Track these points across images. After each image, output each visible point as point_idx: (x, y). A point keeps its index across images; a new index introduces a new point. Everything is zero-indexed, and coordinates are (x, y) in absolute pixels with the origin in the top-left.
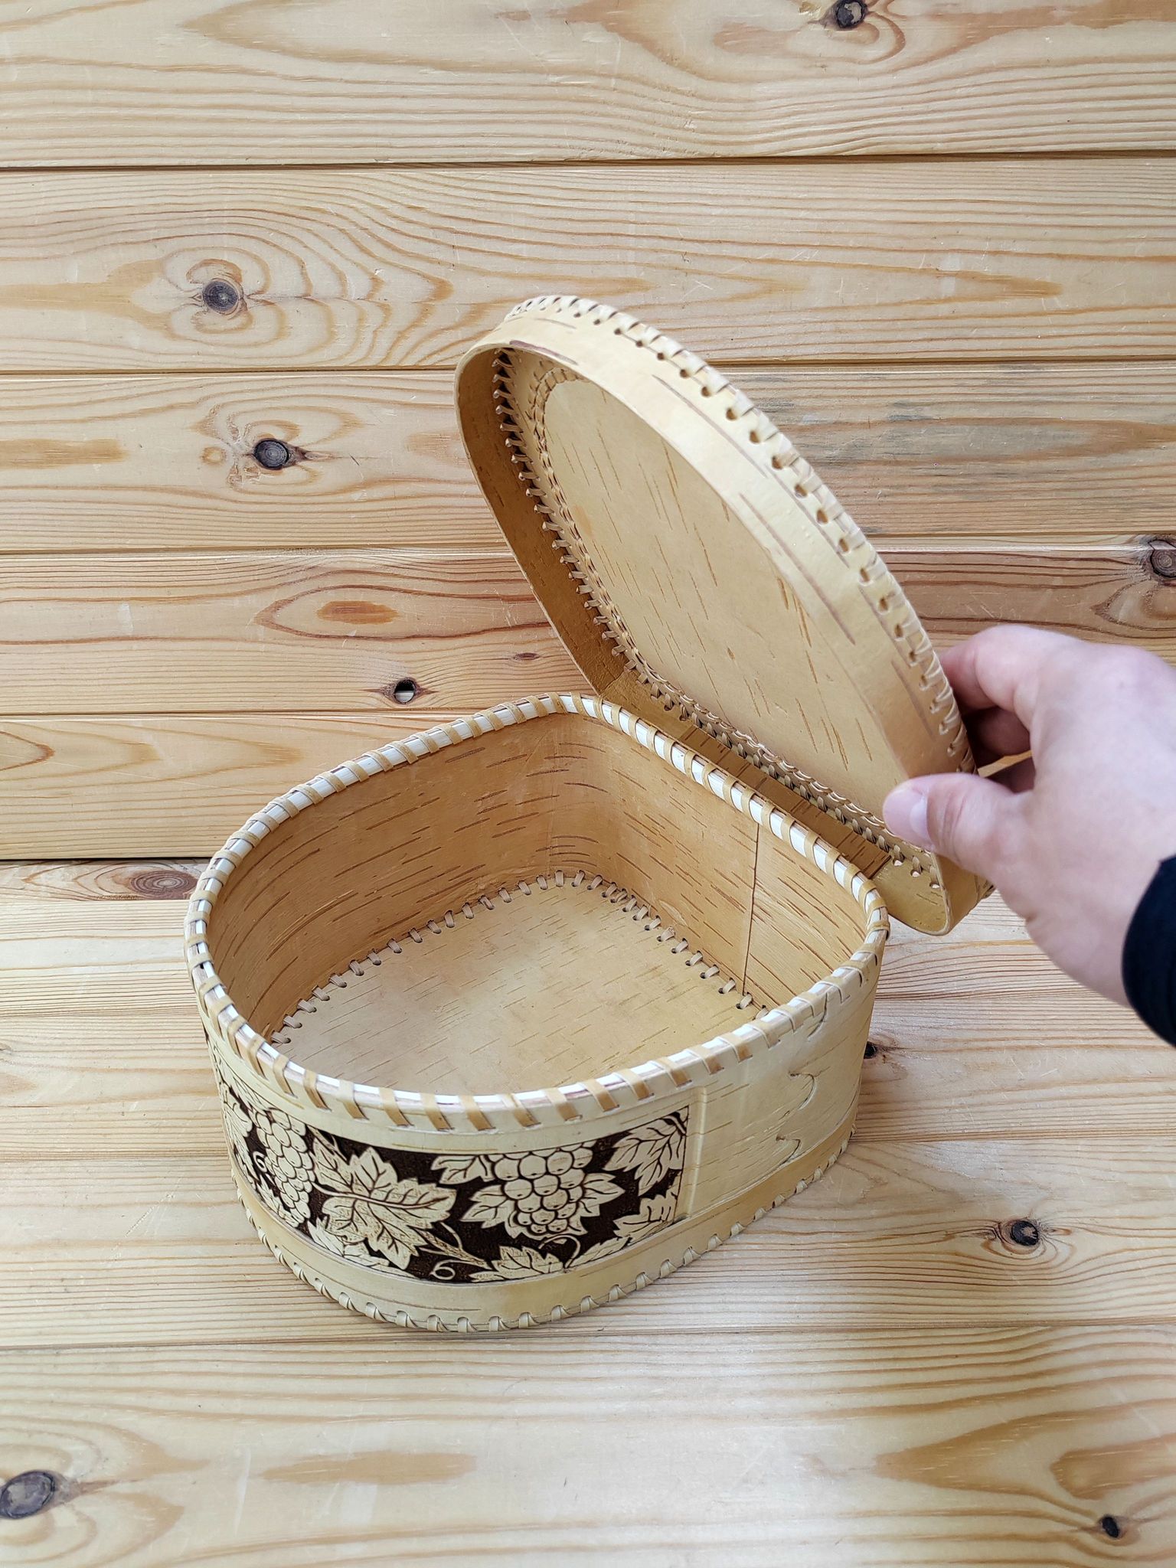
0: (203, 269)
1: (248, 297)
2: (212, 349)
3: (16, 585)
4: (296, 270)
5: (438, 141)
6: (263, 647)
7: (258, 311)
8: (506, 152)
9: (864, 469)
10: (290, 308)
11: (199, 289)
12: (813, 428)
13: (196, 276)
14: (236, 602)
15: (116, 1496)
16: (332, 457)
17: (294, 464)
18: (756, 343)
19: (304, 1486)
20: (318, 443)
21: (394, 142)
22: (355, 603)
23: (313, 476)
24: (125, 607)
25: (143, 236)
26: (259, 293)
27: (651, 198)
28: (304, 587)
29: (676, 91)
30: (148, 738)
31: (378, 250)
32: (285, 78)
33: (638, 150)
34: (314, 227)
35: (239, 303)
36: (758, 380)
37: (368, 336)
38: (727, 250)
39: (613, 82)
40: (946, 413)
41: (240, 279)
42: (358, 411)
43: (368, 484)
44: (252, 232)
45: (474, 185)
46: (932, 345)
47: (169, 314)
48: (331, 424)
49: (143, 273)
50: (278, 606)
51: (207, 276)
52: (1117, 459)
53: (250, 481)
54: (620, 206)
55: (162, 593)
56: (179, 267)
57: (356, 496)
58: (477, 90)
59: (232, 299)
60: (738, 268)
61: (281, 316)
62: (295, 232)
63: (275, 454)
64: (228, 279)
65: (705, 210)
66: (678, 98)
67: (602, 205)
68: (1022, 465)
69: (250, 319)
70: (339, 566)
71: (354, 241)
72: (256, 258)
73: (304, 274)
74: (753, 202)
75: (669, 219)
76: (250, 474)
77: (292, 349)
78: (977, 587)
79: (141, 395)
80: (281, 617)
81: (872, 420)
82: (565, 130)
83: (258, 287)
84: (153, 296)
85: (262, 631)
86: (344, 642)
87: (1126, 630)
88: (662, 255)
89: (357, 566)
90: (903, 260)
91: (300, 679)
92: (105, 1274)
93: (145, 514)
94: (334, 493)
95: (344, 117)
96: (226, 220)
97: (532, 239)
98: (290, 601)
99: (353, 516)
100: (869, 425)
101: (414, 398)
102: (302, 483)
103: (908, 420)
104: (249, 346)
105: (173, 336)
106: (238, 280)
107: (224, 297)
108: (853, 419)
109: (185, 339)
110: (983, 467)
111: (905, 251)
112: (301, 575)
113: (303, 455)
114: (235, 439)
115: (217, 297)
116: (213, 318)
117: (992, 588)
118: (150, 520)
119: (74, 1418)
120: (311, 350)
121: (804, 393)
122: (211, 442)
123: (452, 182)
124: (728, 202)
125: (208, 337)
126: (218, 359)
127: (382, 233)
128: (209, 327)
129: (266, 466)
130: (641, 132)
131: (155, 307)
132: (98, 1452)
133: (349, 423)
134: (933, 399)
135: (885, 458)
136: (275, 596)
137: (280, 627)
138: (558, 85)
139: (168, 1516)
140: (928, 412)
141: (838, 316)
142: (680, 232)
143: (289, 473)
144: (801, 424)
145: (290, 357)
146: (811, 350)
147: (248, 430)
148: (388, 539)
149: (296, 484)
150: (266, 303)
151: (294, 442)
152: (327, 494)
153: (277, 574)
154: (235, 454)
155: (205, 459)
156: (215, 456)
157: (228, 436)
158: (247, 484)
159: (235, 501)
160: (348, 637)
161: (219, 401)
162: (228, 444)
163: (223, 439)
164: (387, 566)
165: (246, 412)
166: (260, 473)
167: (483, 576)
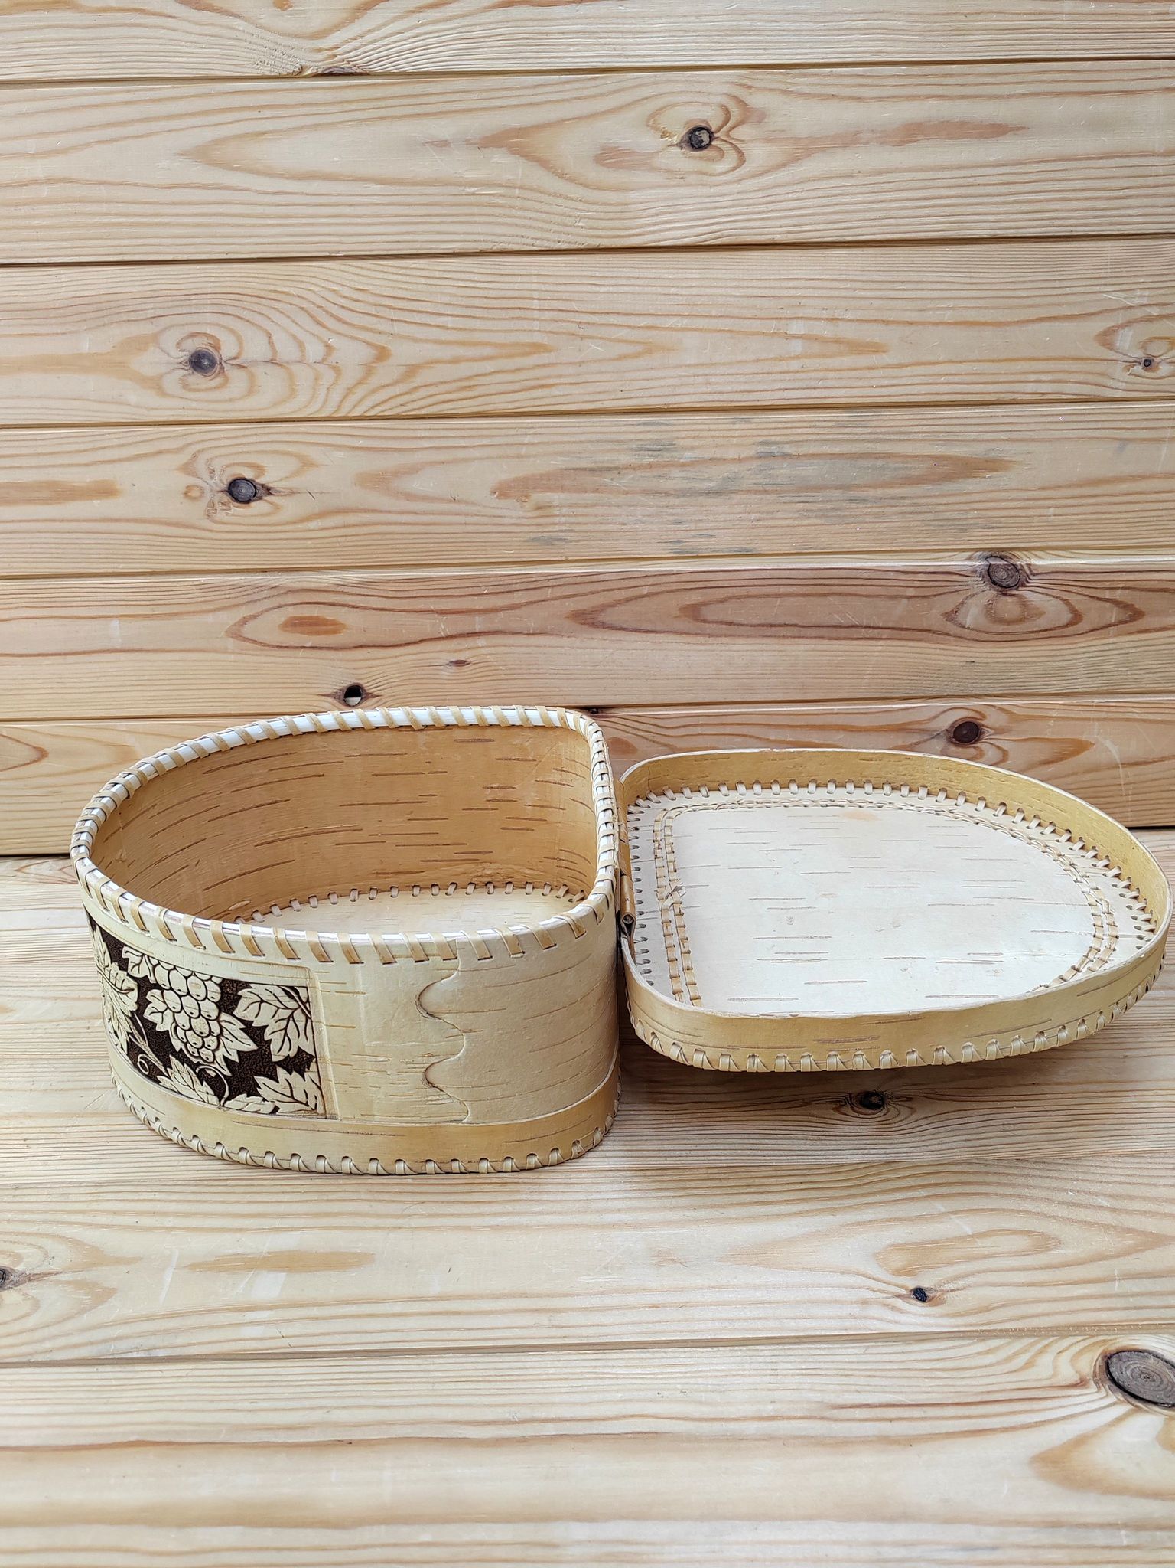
0: (190, 341)
1: (225, 362)
2: (194, 405)
3: (24, 605)
4: (266, 340)
5: (379, 238)
6: (232, 657)
7: (233, 373)
8: (434, 245)
9: (737, 498)
10: (260, 371)
11: (185, 356)
12: (694, 463)
13: (184, 346)
14: (210, 618)
15: (59, 1282)
16: (292, 493)
17: (260, 498)
18: (641, 393)
19: (222, 1274)
20: (281, 480)
21: (344, 239)
22: (311, 617)
23: (277, 508)
24: (115, 623)
25: (142, 315)
26: (235, 358)
27: (550, 280)
28: (268, 604)
29: (567, 198)
30: (130, 741)
31: (331, 323)
32: (258, 192)
33: (538, 242)
34: (279, 306)
35: (218, 367)
36: (645, 424)
37: (323, 392)
38: (612, 319)
39: (517, 192)
40: (803, 450)
41: (219, 348)
42: (312, 453)
43: (322, 515)
44: (230, 310)
45: (408, 272)
46: (786, 394)
47: (161, 377)
48: (293, 464)
49: (141, 344)
50: (245, 621)
51: (193, 345)
52: (949, 487)
53: (223, 513)
54: (526, 286)
55: (147, 611)
56: (170, 340)
57: (312, 525)
58: (410, 199)
59: (213, 363)
60: (623, 333)
61: (252, 377)
62: (264, 311)
63: (245, 490)
64: (211, 349)
65: (594, 288)
66: (569, 203)
67: (512, 286)
68: (871, 493)
69: (227, 379)
70: (298, 586)
71: (312, 317)
72: (233, 332)
73: (271, 343)
74: (633, 281)
75: (565, 296)
76: (224, 508)
77: (260, 404)
78: (842, 598)
79: (136, 443)
80: (248, 630)
81: (742, 456)
82: (480, 229)
83: (233, 354)
84: (149, 362)
85: (231, 643)
86: (301, 653)
87: (973, 634)
88: (560, 324)
89: (313, 586)
90: (756, 325)
91: (263, 685)
92: (63, 1136)
93: (135, 542)
94: (294, 523)
95: (304, 221)
96: (209, 302)
97: (455, 313)
98: (255, 616)
99: (310, 542)
100: (740, 460)
101: (360, 443)
102: (268, 514)
103: (772, 455)
104: (226, 401)
105: (162, 393)
106: (217, 348)
107: (206, 362)
108: (725, 456)
109: (173, 396)
110: (838, 494)
111: (758, 318)
112: (265, 594)
113: (268, 491)
114: (212, 478)
115: (201, 362)
116: (197, 379)
117: (854, 598)
118: (139, 548)
119: (28, 1231)
120: (275, 405)
121: (683, 434)
122: (192, 480)
123: (391, 270)
124: (613, 282)
125: (192, 395)
126: (199, 412)
127: (334, 310)
128: (193, 387)
129: (237, 500)
130: (540, 229)
131: (148, 371)
132: (46, 1254)
133: (307, 464)
134: (791, 438)
135: (755, 487)
136: (244, 612)
137: (247, 640)
138: (474, 194)
139: (102, 1294)
140: (787, 449)
141: (707, 371)
142: (575, 306)
143: (256, 506)
144: (682, 460)
145: (259, 410)
146: (687, 399)
147: (223, 471)
148: (338, 562)
149: (262, 515)
150: (240, 366)
151: (260, 480)
152: (287, 523)
153: (245, 593)
154: (211, 491)
155: (186, 494)
156: (195, 493)
157: (206, 476)
158: (221, 516)
159: (211, 531)
160: (304, 647)
161: (198, 447)
162: (206, 482)
163: (202, 479)
164: (338, 585)
165: (221, 456)
166: (232, 507)
167: (419, 593)
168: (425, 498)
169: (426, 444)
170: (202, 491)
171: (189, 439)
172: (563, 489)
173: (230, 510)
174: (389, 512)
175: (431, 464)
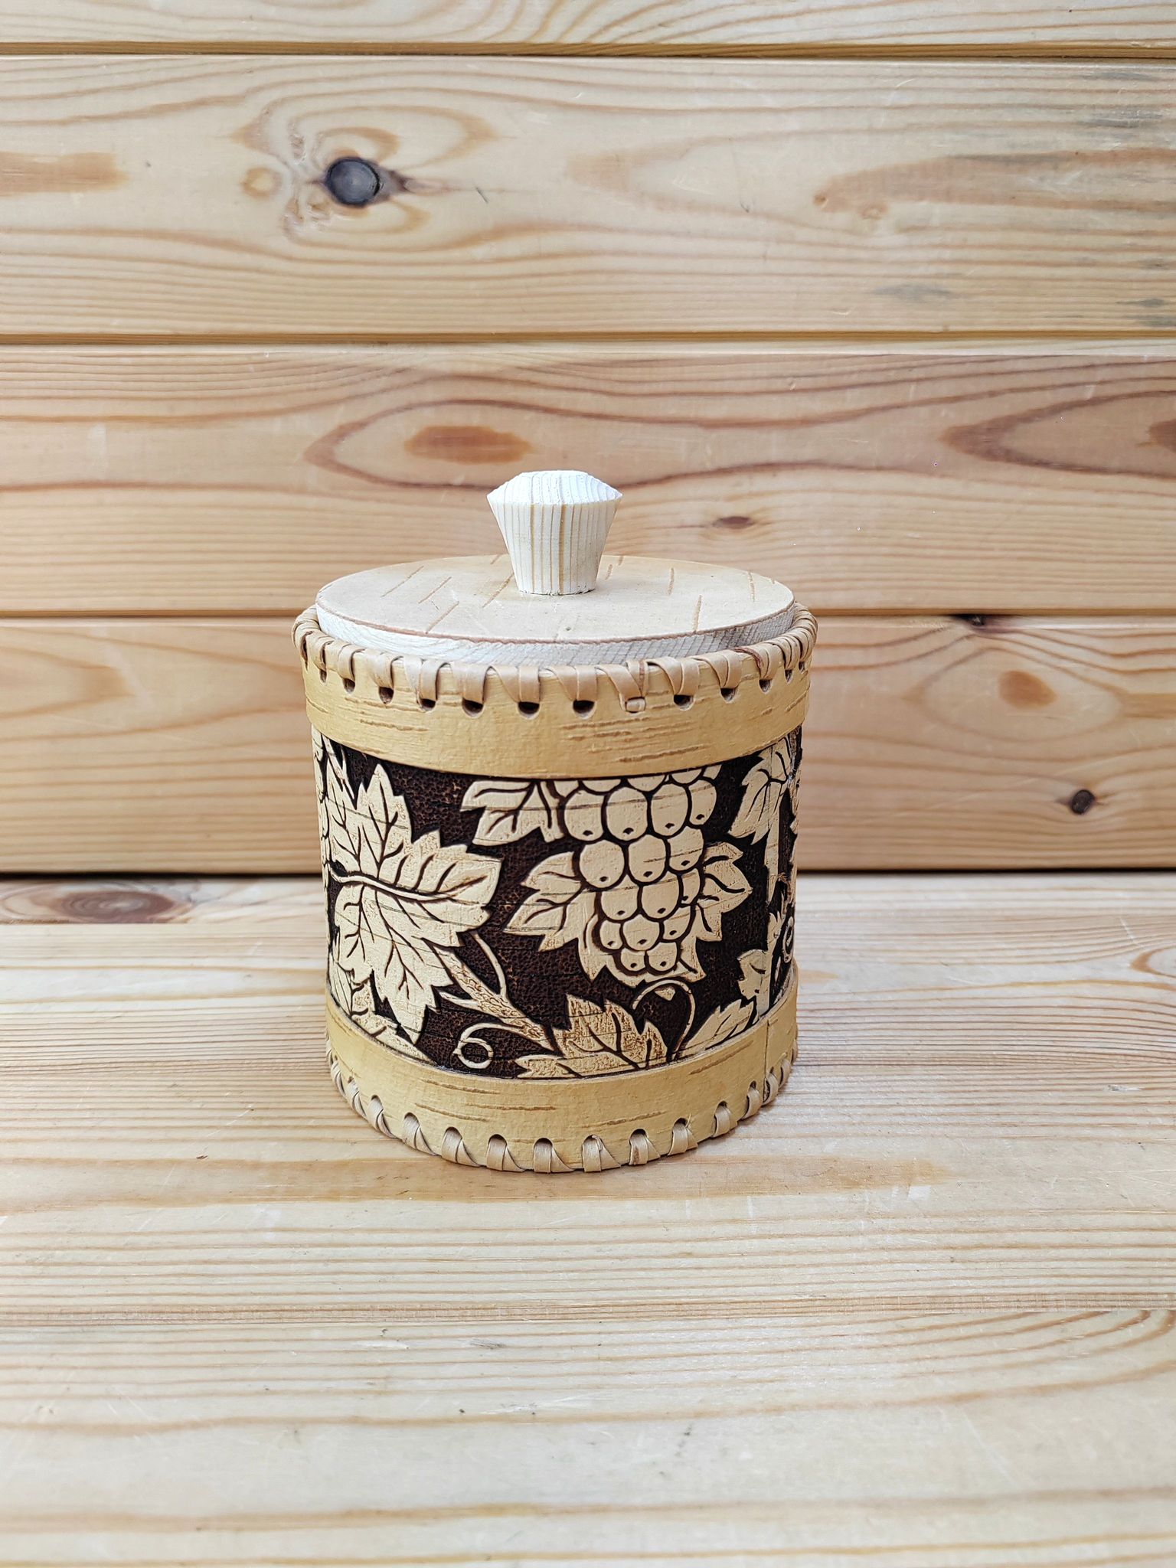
2: (273, 11)
6: (312, 501)
14: (277, 426)
16: (446, 189)
17: (386, 198)
20: (426, 164)
22: (466, 429)
23: (416, 218)
24: (98, 432)
28: (386, 401)
30: (113, 657)
42: (489, 113)
43: (499, 233)
48: (449, 134)
50: (342, 433)
53: (316, 226)
55: (161, 410)
57: (479, 251)
63: (359, 181)
70: (446, 368)
76: (317, 214)
79: (157, 82)
80: (347, 451)
85: (314, 475)
86: (443, 496)
89: (474, 369)
93: (146, 277)
94: (446, 247)
98: (361, 425)
99: (473, 285)
101: (579, 96)
102: (396, 230)
104: (331, 7)
112: (383, 382)
113: (402, 183)
114: (297, 156)
118: (153, 287)
120: (426, 15)
122: (260, 159)
126: (281, 28)
129: (342, 200)
133: (476, 133)
136: (340, 416)
137: (343, 468)
143: (378, 213)
145: (394, 25)
147: (320, 142)
148: (527, 325)
149: (388, 231)
151: (388, 163)
152: (432, 248)
153: (345, 380)
154: (295, 180)
155: (247, 186)
156: (263, 184)
157: (286, 151)
158: (309, 229)
159: (290, 258)
160: (448, 486)
161: (276, 94)
162: (285, 163)
163: (278, 156)
164: (520, 368)
165: (317, 114)
166: (331, 213)
167: (670, 387)
168: (691, 206)
169: (701, 102)
170: (277, 179)
171: (258, 79)
172: (948, 196)
173: (327, 218)
174: (624, 231)
175: (708, 141)
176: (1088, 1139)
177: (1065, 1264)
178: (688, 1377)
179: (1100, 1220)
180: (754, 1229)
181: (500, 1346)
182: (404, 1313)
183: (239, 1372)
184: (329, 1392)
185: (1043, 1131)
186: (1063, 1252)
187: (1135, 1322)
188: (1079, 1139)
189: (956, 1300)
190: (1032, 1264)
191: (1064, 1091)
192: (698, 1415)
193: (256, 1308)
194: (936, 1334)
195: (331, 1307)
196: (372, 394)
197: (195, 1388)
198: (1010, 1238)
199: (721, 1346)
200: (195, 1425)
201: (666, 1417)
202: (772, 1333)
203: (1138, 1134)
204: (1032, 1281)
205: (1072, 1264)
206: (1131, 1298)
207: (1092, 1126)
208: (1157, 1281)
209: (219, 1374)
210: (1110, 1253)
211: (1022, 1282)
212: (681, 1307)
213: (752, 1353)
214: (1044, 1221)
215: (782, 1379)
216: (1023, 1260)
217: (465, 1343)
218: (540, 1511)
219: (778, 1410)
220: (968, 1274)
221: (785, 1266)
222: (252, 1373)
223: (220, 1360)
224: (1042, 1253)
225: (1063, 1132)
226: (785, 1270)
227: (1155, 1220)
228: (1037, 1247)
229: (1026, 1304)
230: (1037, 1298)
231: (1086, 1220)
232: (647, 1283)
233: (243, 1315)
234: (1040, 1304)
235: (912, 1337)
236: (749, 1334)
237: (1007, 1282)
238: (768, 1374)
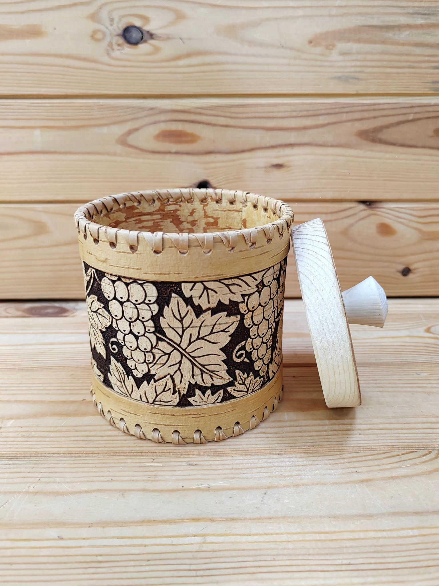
6: (119, 159)
14: (105, 130)
16: (168, 38)
17: (145, 42)
20: (161, 28)
22: (176, 131)
23: (157, 50)
24: (37, 132)
28: (147, 120)
30: (45, 218)
42: (184, 8)
43: (189, 55)
48: (170, 16)
50: (130, 132)
53: (119, 52)
57: (181, 62)
63: (135, 35)
70: (169, 107)
76: (119, 48)
80: (132, 139)
85: (119, 148)
86: (168, 156)
89: (179, 108)
93: (55, 73)
94: (169, 60)
98: (137, 130)
99: (178, 76)
102: (150, 54)
112: (145, 113)
113: (152, 36)
114: (112, 25)
122: (97, 26)
129: (129, 42)
133: (180, 16)
136: (129, 126)
137: (130, 146)
143: (143, 47)
147: (120, 20)
149: (146, 54)
151: (146, 28)
152: (164, 61)
153: (131, 112)
154: (111, 34)
155: (93, 37)
156: (99, 36)
157: (107, 23)
158: (116, 54)
159: (109, 65)
160: (170, 153)
162: (107, 28)
163: (104, 25)
164: (197, 108)
165: (119, 9)
166: (125, 47)
167: (253, 115)
168: (262, 45)
169: (266, 4)
170: (104, 34)
172: (359, 41)
173: (123, 49)
174: (236, 55)
175: (268, 19)
176: (409, 392)
177: (401, 435)
178: (265, 475)
179: (413, 420)
180: (287, 424)
181: (196, 465)
182: (160, 454)
183: (102, 474)
184: (134, 481)
185: (393, 389)
186: (400, 431)
187: (426, 455)
188: (406, 392)
189: (361, 448)
190: (389, 435)
191: (400, 375)
192: (269, 487)
193: (106, 452)
194: (354, 459)
195: (133, 451)
196: (141, 118)
197: (85, 479)
198: (381, 426)
199: (277, 464)
200: (86, 492)
201: (257, 488)
202: (295, 459)
203: (427, 390)
204: (389, 441)
205: (403, 435)
206: (425, 446)
207: (410, 387)
208: (434, 440)
209: (94, 474)
210: (417, 431)
211: (385, 441)
212: (261, 451)
213: (288, 466)
214: (393, 420)
215: (299, 475)
216: (386, 434)
217: (183, 464)
218: (212, 520)
219: (298, 486)
220: (365, 439)
221: (299, 436)
222: (106, 474)
223: (94, 470)
224: (393, 431)
225: (400, 389)
226: (300, 438)
227: (434, 420)
228: (391, 429)
229: (387, 449)
230: (391, 447)
231: (408, 420)
232: (249, 443)
233: (102, 454)
234: (392, 449)
235: (346, 461)
236: (286, 460)
237: (380, 441)
238: (294, 473)
